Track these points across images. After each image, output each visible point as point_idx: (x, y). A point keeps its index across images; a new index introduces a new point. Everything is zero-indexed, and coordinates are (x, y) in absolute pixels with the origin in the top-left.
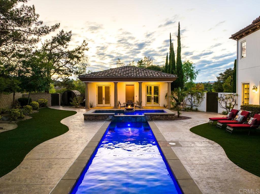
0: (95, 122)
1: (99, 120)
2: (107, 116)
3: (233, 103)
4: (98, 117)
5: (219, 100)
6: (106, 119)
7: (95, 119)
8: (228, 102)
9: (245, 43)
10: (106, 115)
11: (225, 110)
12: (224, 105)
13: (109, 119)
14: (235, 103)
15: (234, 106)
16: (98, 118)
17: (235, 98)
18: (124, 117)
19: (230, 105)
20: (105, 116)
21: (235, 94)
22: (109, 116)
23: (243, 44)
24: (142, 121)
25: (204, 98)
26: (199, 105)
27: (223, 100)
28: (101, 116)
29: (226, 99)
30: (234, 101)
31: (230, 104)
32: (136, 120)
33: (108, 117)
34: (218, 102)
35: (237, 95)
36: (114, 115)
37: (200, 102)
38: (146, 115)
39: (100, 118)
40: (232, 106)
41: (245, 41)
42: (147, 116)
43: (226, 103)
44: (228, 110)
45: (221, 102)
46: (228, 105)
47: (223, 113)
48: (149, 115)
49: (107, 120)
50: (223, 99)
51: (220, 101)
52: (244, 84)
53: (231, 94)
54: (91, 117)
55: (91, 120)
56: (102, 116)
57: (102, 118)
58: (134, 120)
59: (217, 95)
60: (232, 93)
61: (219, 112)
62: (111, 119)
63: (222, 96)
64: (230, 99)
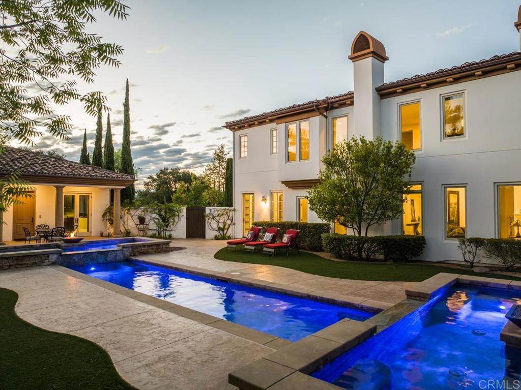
0: (14, 271)
1: (26, 265)
2: (46, 255)
3: (229, 222)
4: (23, 260)
5: (206, 218)
6: (43, 262)
7: (17, 266)
8: (222, 221)
9: (246, 138)
10: (43, 254)
11: (217, 234)
12: (215, 226)
13: (50, 263)
14: (232, 221)
15: (229, 226)
16: (24, 262)
17: (231, 214)
18: (82, 256)
19: (225, 226)
20: (41, 256)
21: (231, 208)
22: (50, 257)
23: (242, 138)
24: (117, 259)
25: (183, 215)
26: (175, 228)
27: (214, 218)
28: (31, 256)
29: (218, 216)
30: (230, 218)
31: (224, 223)
32: (106, 258)
33: (48, 257)
34: (205, 221)
35: (234, 210)
36: (61, 253)
37: (175, 224)
38: (125, 247)
39: (27, 263)
40: (227, 227)
41: (245, 135)
42: (125, 249)
43: (218, 223)
44: (221, 232)
45: (210, 221)
46: (221, 226)
47: (215, 237)
48: (129, 247)
49: (44, 264)
50: (214, 216)
51: (209, 219)
52: (244, 194)
53: (225, 209)
54: (6, 261)
55: (4, 270)
56: (34, 257)
57: (34, 261)
58: (101, 259)
59: (204, 210)
60: (227, 208)
61: (207, 237)
62: (54, 261)
63: (212, 212)
64: (224, 216)
